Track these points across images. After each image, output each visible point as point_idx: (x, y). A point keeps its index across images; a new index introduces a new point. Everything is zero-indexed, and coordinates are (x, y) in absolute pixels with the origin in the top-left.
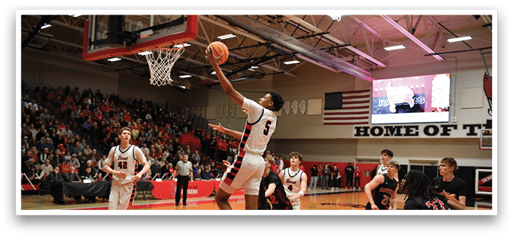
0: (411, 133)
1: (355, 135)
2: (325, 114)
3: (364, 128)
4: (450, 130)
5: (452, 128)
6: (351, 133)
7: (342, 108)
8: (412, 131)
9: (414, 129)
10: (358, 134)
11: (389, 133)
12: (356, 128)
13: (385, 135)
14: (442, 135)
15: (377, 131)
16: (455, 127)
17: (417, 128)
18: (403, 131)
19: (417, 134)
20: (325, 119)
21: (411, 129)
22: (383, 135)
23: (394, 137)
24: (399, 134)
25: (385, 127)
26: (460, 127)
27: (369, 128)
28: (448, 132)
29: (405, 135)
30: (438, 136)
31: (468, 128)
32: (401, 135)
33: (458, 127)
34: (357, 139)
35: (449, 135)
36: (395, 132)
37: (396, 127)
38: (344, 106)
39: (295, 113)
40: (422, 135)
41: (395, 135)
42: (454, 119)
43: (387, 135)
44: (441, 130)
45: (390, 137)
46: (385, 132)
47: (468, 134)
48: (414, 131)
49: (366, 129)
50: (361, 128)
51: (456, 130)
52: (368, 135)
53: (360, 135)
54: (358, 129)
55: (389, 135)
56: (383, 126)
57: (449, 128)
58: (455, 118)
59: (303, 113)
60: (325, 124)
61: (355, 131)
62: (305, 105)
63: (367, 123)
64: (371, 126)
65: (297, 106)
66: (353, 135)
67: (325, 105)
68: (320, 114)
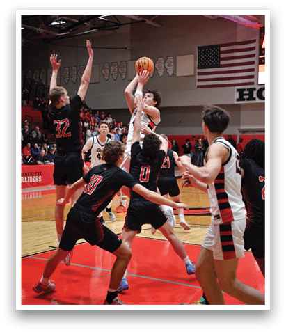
1: (238, 100)
2: (199, 74)
3: (248, 90)
6: (232, 97)
7: (219, 66)
10: (241, 98)
12: (238, 90)
20: (199, 80)
27: (255, 89)
34: (240, 105)
38: (222, 62)
39: (161, 74)
49: (251, 91)
50: (244, 90)
52: (254, 99)
53: (244, 100)
54: (241, 91)
60: (199, 87)
61: (237, 95)
62: (172, 64)
63: (253, 83)
64: (258, 88)
65: (163, 65)
66: (235, 100)
67: (199, 63)
68: (193, 74)
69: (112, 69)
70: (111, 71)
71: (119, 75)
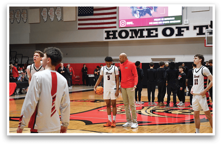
0: (152, 35)
1: (106, 38)
2: (79, 20)
3: (112, 31)
4: (183, 31)
5: (185, 29)
6: (102, 36)
7: (93, 14)
8: (152, 33)
9: (154, 31)
10: (108, 38)
11: (134, 35)
12: (106, 32)
13: (131, 37)
14: (177, 35)
15: (124, 34)
16: (188, 28)
17: (156, 30)
18: (145, 33)
19: (157, 35)
20: (79, 24)
21: (152, 31)
22: (129, 37)
23: (138, 39)
24: (142, 36)
25: (131, 30)
26: (191, 28)
27: (117, 31)
28: (182, 33)
29: (147, 37)
30: (174, 37)
31: (198, 29)
32: (144, 37)
33: (190, 28)
34: (108, 42)
35: (182, 35)
36: (139, 35)
37: (139, 30)
38: (95, 12)
39: (52, 19)
40: (161, 36)
41: (139, 37)
42: (186, 22)
43: (132, 37)
44: (176, 32)
45: (135, 39)
46: (130, 35)
47: (198, 34)
48: (154, 33)
49: (115, 32)
50: (110, 31)
51: (188, 31)
52: (117, 38)
53: (110, 38)
54: (108, 32)
55: (133, 37)
56: (128, 29)
57: (182, 29)
58: (187, 20)
59: (59, 19)
60: (79, 29)
61: (105, 35)
62: (60, 12)
63: (115, 27)
64: (119, 30)
65: (53, 13)
66: (104, 38)
67: (79, 12)
68: (75, 20)
69: (16, 14)
70: (16, 16)
71: (22, 19)
